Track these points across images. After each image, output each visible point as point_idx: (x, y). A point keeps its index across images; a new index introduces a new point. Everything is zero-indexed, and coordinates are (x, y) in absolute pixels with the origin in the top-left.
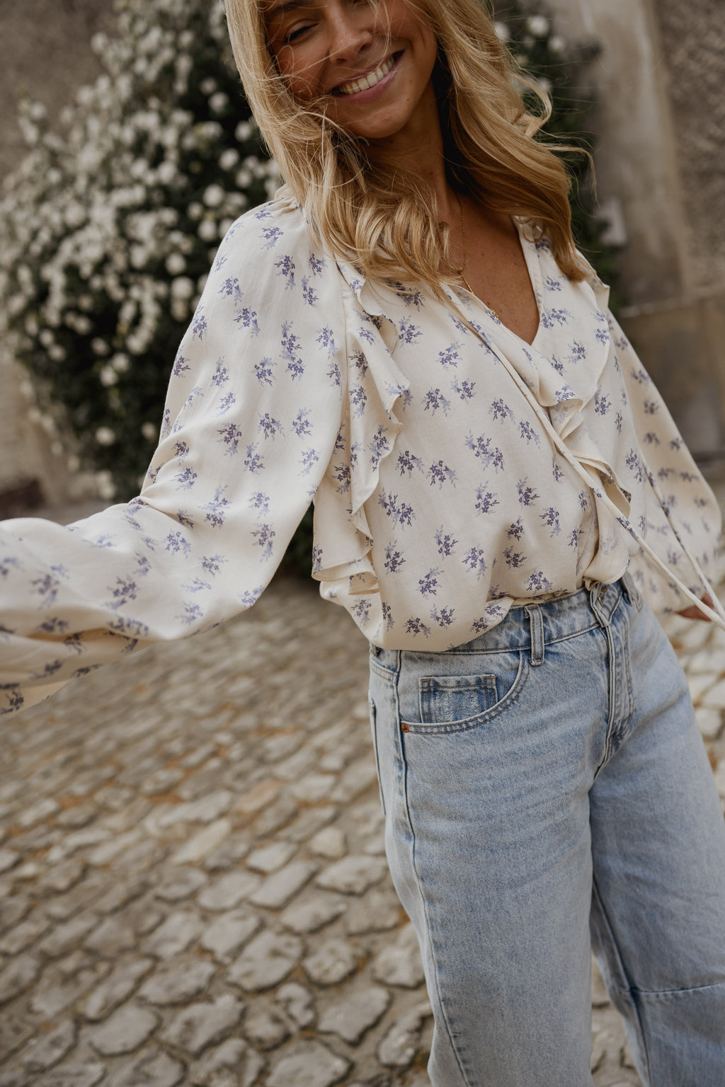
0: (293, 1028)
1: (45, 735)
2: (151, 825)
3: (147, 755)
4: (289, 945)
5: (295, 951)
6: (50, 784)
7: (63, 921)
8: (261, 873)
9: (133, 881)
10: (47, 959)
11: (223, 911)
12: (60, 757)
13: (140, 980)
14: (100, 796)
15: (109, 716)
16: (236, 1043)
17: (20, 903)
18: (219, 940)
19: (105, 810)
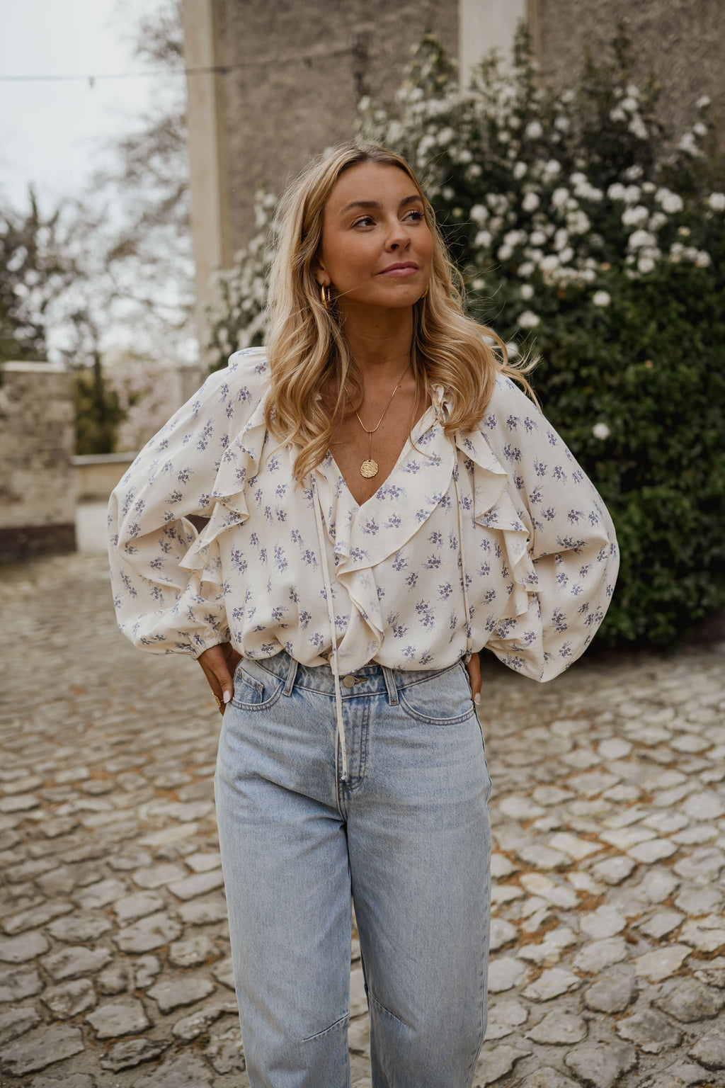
0: (132, 987)
1: (117, 719)
2: (143, 811)
3: (176, 757)
4: (171, 928)
5: (172, 935)
6: (94, 757)
7: (35, 858)
8: (190, 870)
9: (101, 845)
10: (7, 881)
11: (145, 889)
12: (115, 739)
13: (55, 917)
14: (121, 778)
15: (172, 719)
16: (86, 983)
17: (15, 836)
18: (127, 908)
19: (120, 788)
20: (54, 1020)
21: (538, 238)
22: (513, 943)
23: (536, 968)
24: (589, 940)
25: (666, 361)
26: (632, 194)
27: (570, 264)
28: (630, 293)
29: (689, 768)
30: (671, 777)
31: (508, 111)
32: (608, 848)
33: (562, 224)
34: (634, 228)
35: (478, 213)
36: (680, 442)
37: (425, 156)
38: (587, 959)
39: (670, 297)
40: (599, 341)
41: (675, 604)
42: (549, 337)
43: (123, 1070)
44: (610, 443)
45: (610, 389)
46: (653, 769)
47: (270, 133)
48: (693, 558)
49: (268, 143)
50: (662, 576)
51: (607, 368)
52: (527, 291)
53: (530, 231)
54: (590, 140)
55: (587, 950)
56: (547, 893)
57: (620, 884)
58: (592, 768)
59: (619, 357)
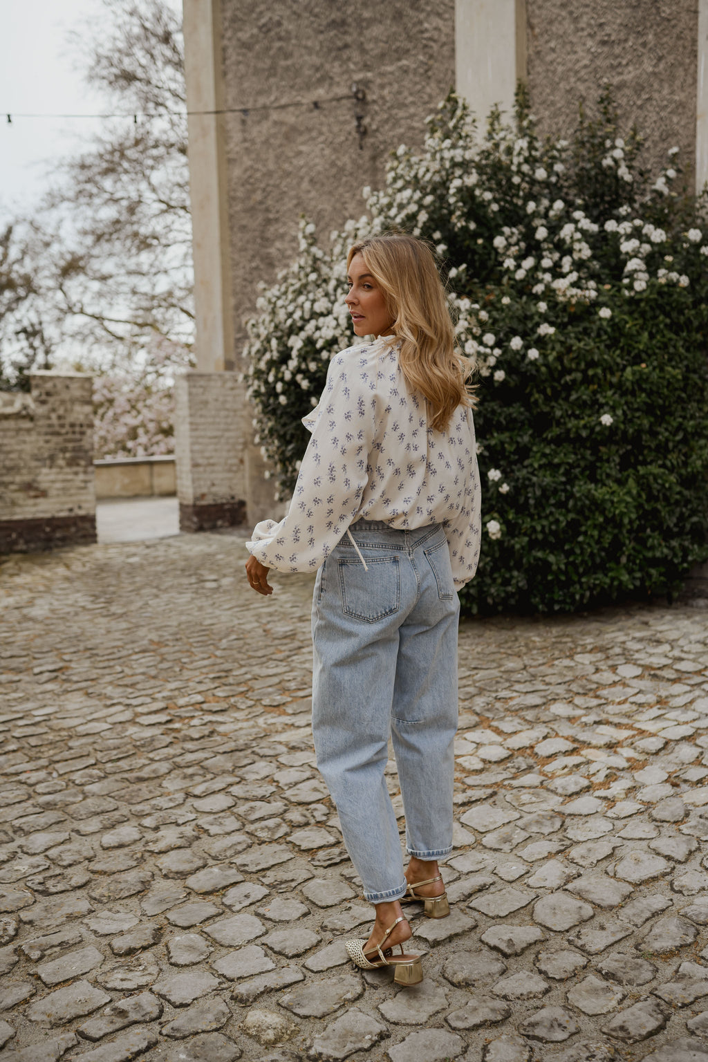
0: (312, 821)
1: (206, 663)
2: (261, 721)
3: (271, 686)
6: (202, 688)
7: (191, 752)
9: (241, 742)
10: (177, 766)
11: (291, 766)
12: (211, 676)
13: (231, 785)
14: (232, 700)
15: (253, 661)
16: (278, 820)
17: (168, 739)
18: (284, 777)
19: (235, 707)
20: (262, 843)
21: (546, 263)
22: (588, 789)
23: (611, 802)
24: (644, 786)
25: (655, 363)
26: (625, 227)
27: (574, 285)
28: (626, 308)
29: (692, 682)
30: (678, 688)
31: (521, 159)
32: (642, 732)
33: (570, 252)
34: (630, 256)
35: (499, 242)
36: (666, 429)
37: (454, 195)
38: (646, 795)
39: (658, 312)
40: (602, 347)
41: (664, 561)
42: (562, 343)
43: (330, 866)
44: (612, 429)
45: (611, 385)
46: (661, 684)
48: (676, 525)
50: (654, 539)
51: (609, 369)
52: (543, 306)
53: (540, 258)
54: (582, 182)
55: (644, 791)
56: (602, 761)
57: (657, 753)
58: (615, 683)
59: (619, 360)
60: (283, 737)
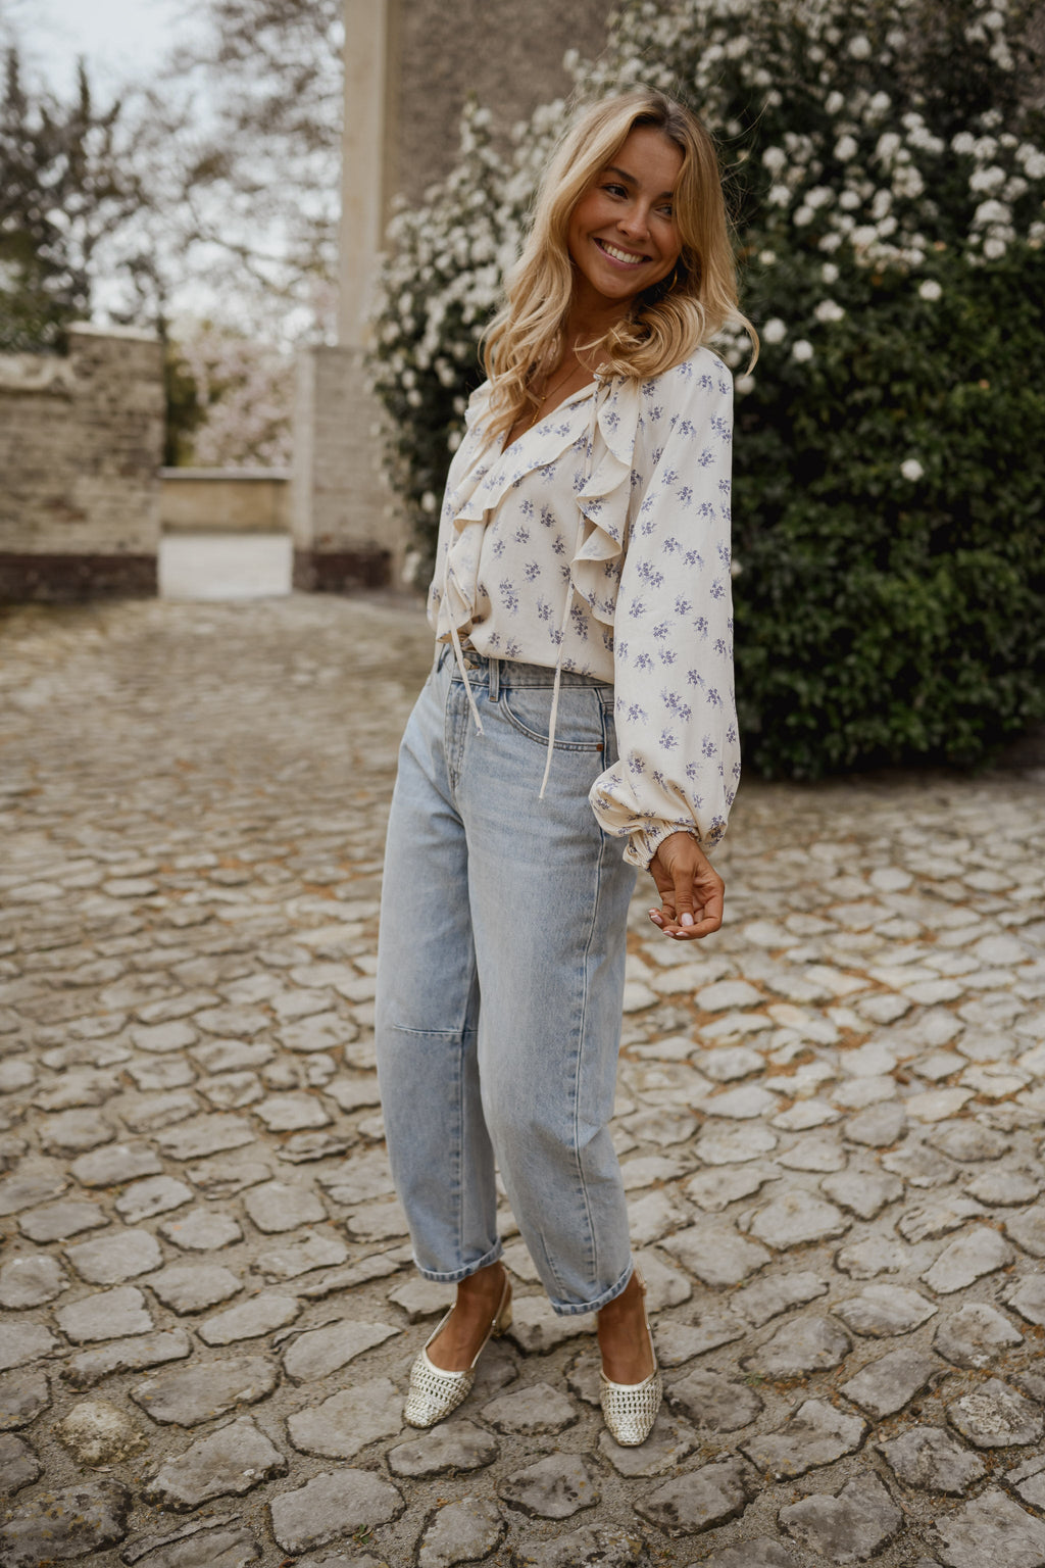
0: (304, 1083)
1: (244, 803)
2: (292, 907)
3: (327, 851)
4: (344, 1029)
5: (346, 1036)
6: (221, 843)
7: (164, 947)
8: (360, 972)
9: (246, 939)
10: (134, 969)
11: (306, 987)
12: (244, 824)
13: (201, 1009)
14: (259, 868)
15: (316, 807)
16: (249, 1076)
17: (136, 923)
18: (286, 1004)
19: (259, 880)
20: (214, 1110)
21: (850, 200)
22: (759, 1073)
23: (787, 1099)
24: (851, 1077)
25: (1006, 382)
26: (985, 147)
27: (890, 240)
28: (968, 285)
29: (984, 908)
30: (961, 916)
31: (827, 19)
32: (878, 986)
33: (885, 182)
34: (984, 197)
35: (773, 158)
36: (1013, 493)
37: (707, 73)
38: (846, 1094)
39: (1021, 295)
40: (921, 348)
41: (983, 709)
42: (854, 337)
43: (304, 1162)
44: (922, 487)
45: (929, 413)
46: (938, 906)
47: (467, 15)
48: (1013, 651)
49: (462, 29)
50: (971, 670)
51: (927, 386)
52: (830, 272)
53: (840, 190)
54: (932, 65)
55: (848, 1086)
56: (797, 1025)
57: (891, 1023)
58: (861, 899)
59: (945, 372)
60: (313, 938)
